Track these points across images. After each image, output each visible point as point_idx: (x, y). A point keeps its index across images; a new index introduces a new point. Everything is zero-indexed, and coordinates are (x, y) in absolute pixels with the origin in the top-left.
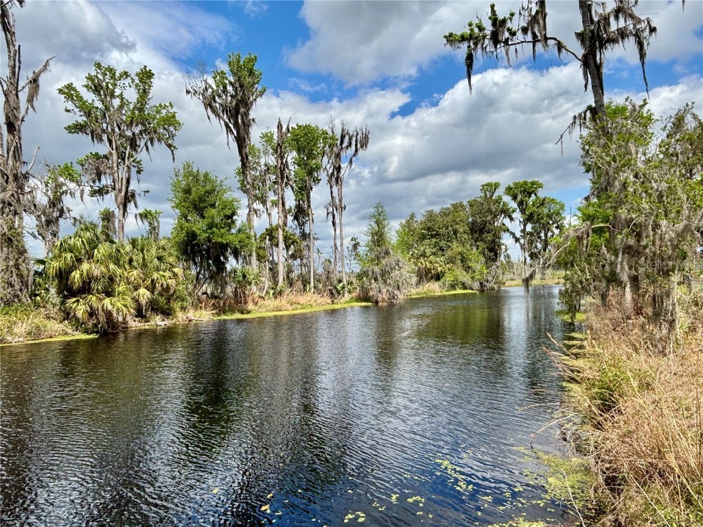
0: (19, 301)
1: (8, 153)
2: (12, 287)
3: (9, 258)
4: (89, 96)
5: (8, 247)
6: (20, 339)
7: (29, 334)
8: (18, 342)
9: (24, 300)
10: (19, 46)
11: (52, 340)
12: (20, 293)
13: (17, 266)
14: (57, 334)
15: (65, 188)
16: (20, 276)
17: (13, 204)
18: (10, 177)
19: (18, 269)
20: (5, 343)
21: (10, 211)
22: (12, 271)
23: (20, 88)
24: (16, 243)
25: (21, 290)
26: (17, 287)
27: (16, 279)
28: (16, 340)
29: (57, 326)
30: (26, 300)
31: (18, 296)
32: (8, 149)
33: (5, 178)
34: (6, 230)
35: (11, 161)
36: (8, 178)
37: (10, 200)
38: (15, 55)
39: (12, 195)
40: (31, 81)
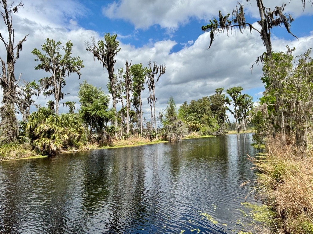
0: (13, 141)
1: (8, 76)
2: (9, 135)
3: (8, 122)
4: (44, 53)
5: (8, 117)
6: (13, 158)
7: (17, 155)
8: (12, 159)
9: (15, 141)
10: (14, 30)
11: (27, 158)
12: (12, 138)
13: (12, 126)
14: (29, 156)
15: (32, 92)
16: (13, 130)
17: (10, 98)
18: (9, 87)
20: (6, 160)
21: (9, 102)
22: (9, 128)
23: (14, 48)
24: (11, 115)
25: (13, 136)
26: (11, 135)
27: (11, 132)
28: (11, 158)
29: (29, 152)
30: (16, 141)
31: (12, 139)
32: (8, 74)
33: (7, 87)
34: (7, 110)
35: (9, 79)
36: (8, 87)
37: (9, 97)
38: (11, 34)
39: (11, 94)
40: (18, 45)
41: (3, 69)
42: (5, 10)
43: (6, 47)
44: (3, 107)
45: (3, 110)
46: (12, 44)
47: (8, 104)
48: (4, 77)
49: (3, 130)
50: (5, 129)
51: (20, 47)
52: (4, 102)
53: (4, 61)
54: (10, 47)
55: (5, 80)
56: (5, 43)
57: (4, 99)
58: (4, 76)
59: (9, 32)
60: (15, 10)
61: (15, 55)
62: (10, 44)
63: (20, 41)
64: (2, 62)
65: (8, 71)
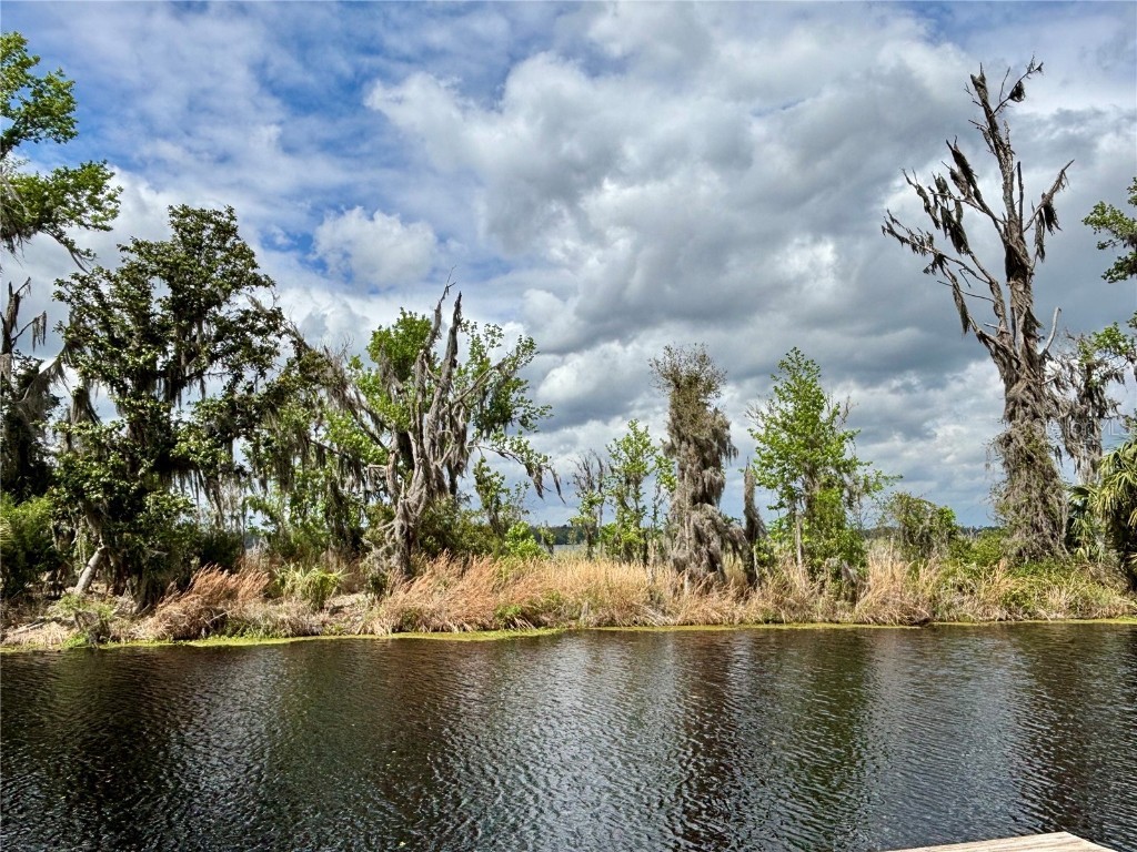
0: (1052, 554)
1: (1014, 326)
2: (1038, 531)
3: (1030, 487)
5: (1028, 469)
6: (1059, 615)
7: (1072, 607)
8: (1056, 619)
9: (1059, 553)
10: (1019, 164)
11: (1112, 621)
12: (1051, 542)
13: (1043, 498)
14: (1120, 613)
15: (1103, 370)
16: (1049, 513)
17: (1029, 401)
18: (1023, 362)
19: (1044, 502)
20: (1036, 619)
21: (1026, 414)
22: (1036, 507)
23: (1024, 227)
24: (1039, 462)
25: (1053, 536)
26: (1047, 531)
27: (1044, 520)
28: (1053, 616)
29: (1119, 599)
30: (1063, 552)
31: (1049, 546)
32: (1013, 320)
33: (1015, 365)
34: (1022, 444)
35: (1021, 337)
36: (1019, 364)
37: (1024, 397)
38: (1012, 180)
39: (1029, 388)
40: (1040, 212)
41: (996, 307)
42: (985, 109)
43: (1000, 231)
44: (1009, 436)
45: (1012, 445)
46: (1018, 213)
47: (1026, 422)
48: (1002, 333)
49: (1018, 513)
50: (1023, 511)
51: (1048, 216)
52: (1011, 416)
53: (995, 278)
54: (1013, 227)
55: (1006, 342)
56: (995, 220)
57: (1007, 407)
58: (1002, 328)
59: (1005, 178)
60: (1018, 93)
61: (1031, 248)
62: (1010, 216)
63: (1043, 196)
64: (991, 283)
65: (1012, 309)
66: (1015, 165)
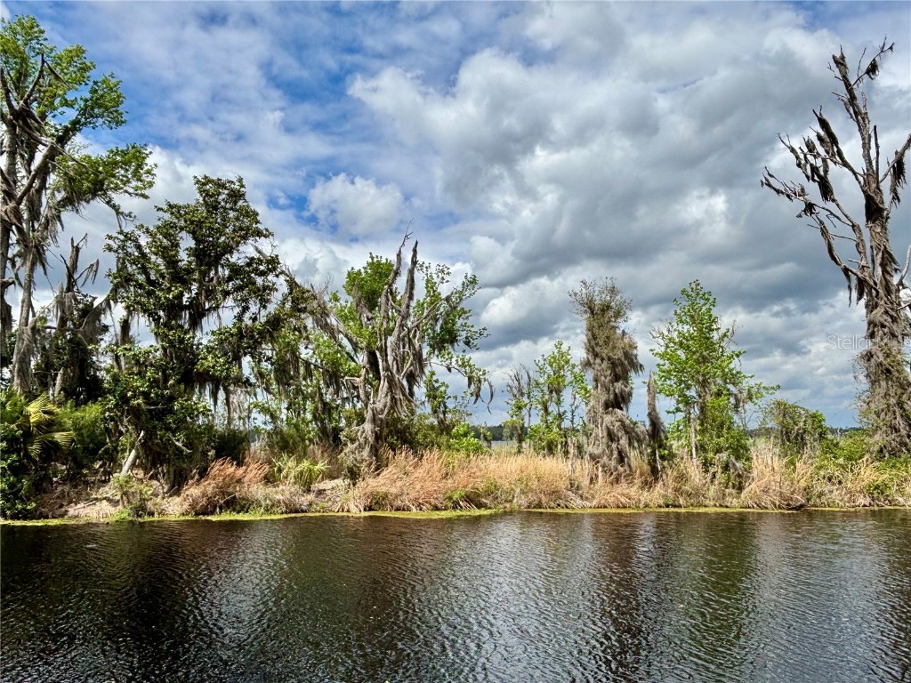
0: (908, 450)
1: (873, 261)
2: (896, 432)
3: (890, 395)
5: (887, 379)
10: (875, 127)
12: (908, 440)
13: (900, 404)
16: (906, 418)
17: (886, 324)
18: (880, 291)
19: (902, 408)
20: (895, 505)
21: (885, 334)
22: (894, 412)
23: (880, 179)
24: (896, 374)
25: (909, 437)
26: (904, 432)
27: (901, 422)
31: (906, 444)
32: (873, 256)
33: (874, 292)
34: (881, 359)
35: (879, 270)
36: (877, 292)
37: (882, 320)
38: (870, 141)
39: (886, 312)
40: (893, 166)
41: (857, 245)
42: (845, 83)
43: (860, 183)
44: (870, 353)
45: (873, 360)
46: (875, 168)
47: (885, 341)
48: (863, 267)
49: (879, 417)
50: (882, 415)
51: (898, 170)
52: (872, 335)
53: (857, 222)
54: (871, 179)
55: (866, 274)
56: (855, 173)
57: (868, 329)
58: (863, 263)
59: (863, 139)
60: (873, 69)
61: (887, 196)
62: (868, 170)
63: (896, 153)
64: (853, 226)
65: (871, 247)
66: (872, 128)
